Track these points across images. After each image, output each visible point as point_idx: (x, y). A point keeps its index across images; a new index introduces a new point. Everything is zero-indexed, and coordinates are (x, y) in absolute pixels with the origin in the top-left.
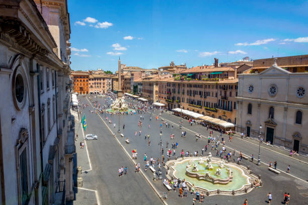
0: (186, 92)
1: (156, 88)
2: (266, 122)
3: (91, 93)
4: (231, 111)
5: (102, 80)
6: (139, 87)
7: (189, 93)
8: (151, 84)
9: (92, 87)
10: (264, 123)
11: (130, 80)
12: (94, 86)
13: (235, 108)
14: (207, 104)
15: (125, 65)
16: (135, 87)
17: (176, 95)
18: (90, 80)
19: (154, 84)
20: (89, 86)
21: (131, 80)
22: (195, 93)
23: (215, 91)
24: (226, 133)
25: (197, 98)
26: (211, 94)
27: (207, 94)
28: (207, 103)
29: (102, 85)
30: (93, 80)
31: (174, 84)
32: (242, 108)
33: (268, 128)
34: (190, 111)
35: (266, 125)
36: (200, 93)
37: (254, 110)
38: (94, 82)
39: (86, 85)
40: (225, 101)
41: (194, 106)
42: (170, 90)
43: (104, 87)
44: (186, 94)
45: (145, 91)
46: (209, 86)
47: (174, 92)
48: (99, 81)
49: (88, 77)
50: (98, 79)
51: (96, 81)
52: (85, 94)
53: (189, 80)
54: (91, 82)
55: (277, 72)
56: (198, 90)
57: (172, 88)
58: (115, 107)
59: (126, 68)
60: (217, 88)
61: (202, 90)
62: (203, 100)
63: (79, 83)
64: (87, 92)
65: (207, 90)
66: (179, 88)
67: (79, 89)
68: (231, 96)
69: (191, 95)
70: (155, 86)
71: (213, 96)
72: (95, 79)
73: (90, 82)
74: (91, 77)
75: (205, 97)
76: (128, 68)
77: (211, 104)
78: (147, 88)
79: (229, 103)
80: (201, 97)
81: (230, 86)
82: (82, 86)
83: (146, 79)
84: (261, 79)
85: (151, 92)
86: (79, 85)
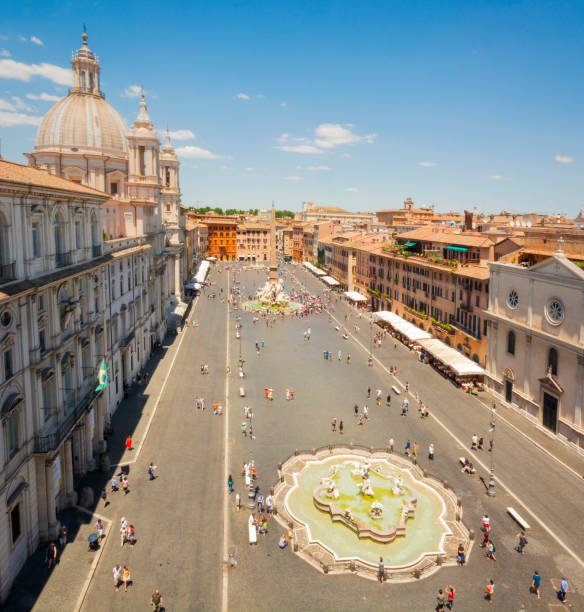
0: (401, 280)
1: (352, 262)
2: (541, 380)
3: (242, 259)
4: (479, 338)
5: (262, 235)
6: (327, 253)
7: (407, 283)
8: (344, 253)
9: (242, 246)
10: (539, 383)
11: (313, 237)
12: (246, 244)
13: (485, 334)
14: (437, 314)
15: (311, 204)
16: (321, 254)
17: (385, 282)
18: (239, 233)
19: (350, 252)
20: (238, 244)
21: (315, 239)
22: (416, 285)
23: (450, 287)
24: (464, 388)
25: (420, 296)
26: (444, 293)
27: (437, 293)
28: (437, 310)
29: (262, 244)
30: (244, 233)
31: (381, 259)
32: (496, 337)
33: (545, 394)
34: (409, 320)
35: (542, 386)
36: (425, 287)
37: (519, 347)
38: (246, 237)
39: (230, 242)
40: (469, 314)
41: (413, 313)
42: (374, 269)
43: (265, 247)
44: (400, 284)
45: (334, 263)
46: (441, 275)
47: (381, 275)
48: (256, 236)
49: (234, 227)
50: (254, 232)
51: (251, 236)
52: (230, 260)
53: (406, 257)
54: (241, 237)
55: (562, 272)
56: (422, 279)
57: (378, 267)
58: (263, 299)
59: (311, 211)
60: (454, 282)
61: (429, 281)
62: (429, 302)
63: (219, 239)
64: (234, 256)
65: (437, 283)
66: (390, 268)
67: (218, 250)
68: (478, 305)
69: (409, 289)
70: (351, 257)
71: (447, 298)
72: (249, 232)
73: (239, 237)
74: (241, 227)
75: (434, 298)
76: (317, 210)
77: (443, 315)
78: (339, 258)
79: (475, 320)
80: (427, 296)
81: (476, 283)
82: (224, 245)
83: (338, 239)
84: (533, 280)
85: (344, 268)
86: (219, 242)
